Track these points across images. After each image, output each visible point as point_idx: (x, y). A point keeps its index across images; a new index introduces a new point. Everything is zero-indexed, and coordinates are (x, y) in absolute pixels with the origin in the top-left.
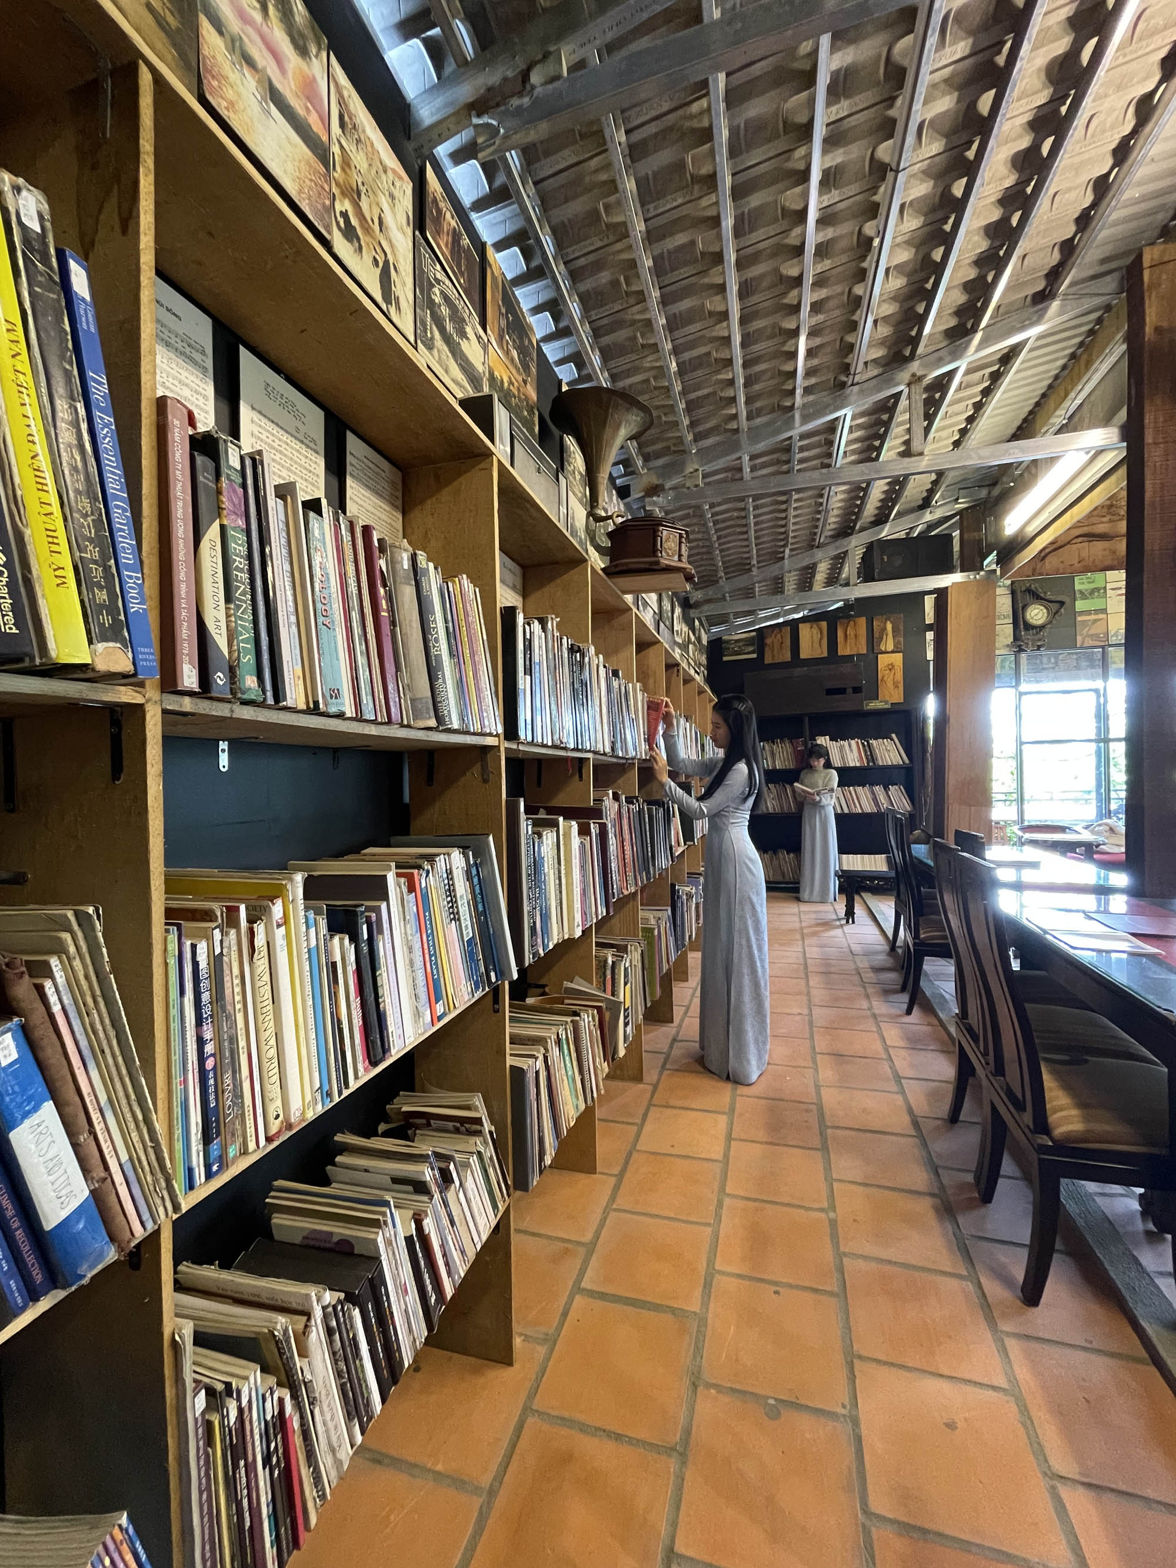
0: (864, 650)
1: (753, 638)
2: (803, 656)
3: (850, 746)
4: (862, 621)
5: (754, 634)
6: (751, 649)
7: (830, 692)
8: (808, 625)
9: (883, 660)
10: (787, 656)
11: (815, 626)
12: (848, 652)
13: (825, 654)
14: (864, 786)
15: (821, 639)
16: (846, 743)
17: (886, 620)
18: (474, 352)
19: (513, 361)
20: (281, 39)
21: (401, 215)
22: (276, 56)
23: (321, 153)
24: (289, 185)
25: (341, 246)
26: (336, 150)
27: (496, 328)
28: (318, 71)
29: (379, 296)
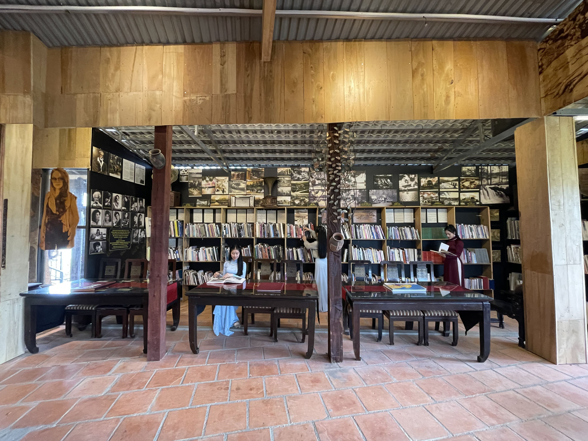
18: (243, 185)
19: (255, 179)
20: (210, 182)
21: (226, 182)
22: (209, 184)
23: (214, 187)
24: (210, 193)
25: (216, 193)
26: (216, 185)
27: (249, 178)
28: (214, 180)
29: (222, 193)
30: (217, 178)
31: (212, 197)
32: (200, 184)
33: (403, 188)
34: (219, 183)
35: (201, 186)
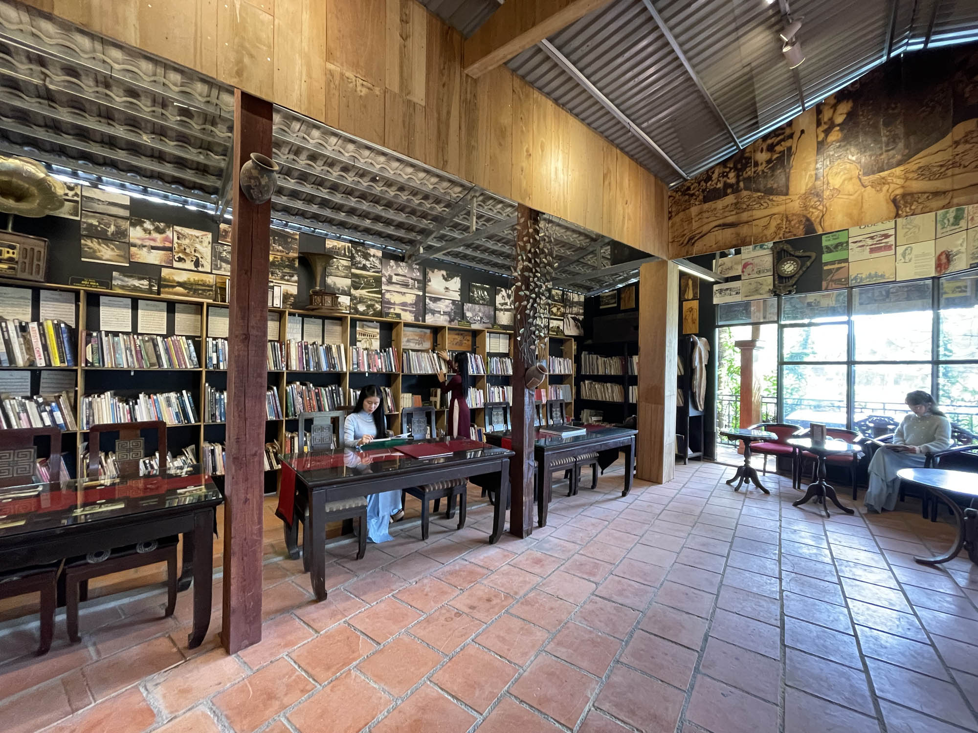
1: (615, 294)
9: (686, 305)
10: (632, 305)
17: (689, 278)
19: (278, 251)
20: (155, 235)
21: (205, 244)
22: (154, 240)
23: (170, 249)
24: (157, 263)
25: (176, 264)
26: (176, 245)
28: (169, 233)
29: (193, 268)
30: (177, 228)
31: (165, 272)
32: (121, 234)
33: (500, 307)
34: (186, 242)
35: (127, 240)
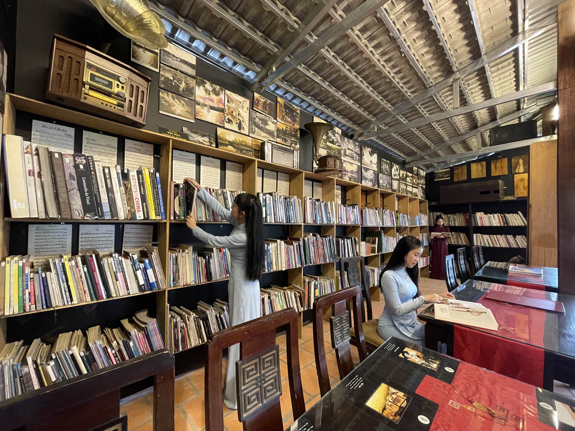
0: (506, 172)
1: (448, 171)
2: (472, 177)
3: (494, 217)
4: (505, 160)
5: (449, 169)
6: (447, 175)
7: (482, 193)
8: (475, 164)
9: (517, 177)
10: (465, 178)
11: (479, 164)
12: (497, 174)
13: (485, 176)
14: (501, 235)
15: (482, 169)
16: (492, 215)
17: (519, 158)
18: (271, 127)
19: (288, 122)
20: (213, 96)
21: (245, 109)
22: (212, 100)
23: (222, 111)
24: (214, 122)
25: (227, 125)
26: (226, 108)
27: (281, 116)
28: (222, 96)
29: (237, 130)
30: (228, 92)
31: (220, 131)
32: (189, 92)
33: (394, 177)
34: (233, 105)
35: (193, 98)
